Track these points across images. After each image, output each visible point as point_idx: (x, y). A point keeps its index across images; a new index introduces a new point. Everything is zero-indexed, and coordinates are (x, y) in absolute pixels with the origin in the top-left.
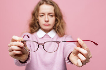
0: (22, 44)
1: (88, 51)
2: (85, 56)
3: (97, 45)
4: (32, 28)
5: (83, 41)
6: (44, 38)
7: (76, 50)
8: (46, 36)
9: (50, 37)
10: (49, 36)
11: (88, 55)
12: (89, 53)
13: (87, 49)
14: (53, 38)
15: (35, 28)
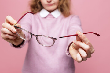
0: (15, 30)
1: (90, 46)
2: (86, 51)
3: (98, 35)
4: (33, 9)
5: (84, 34)
6: (47, 18)
7: (76, 44)
8: (49, 16)
9: (54, 17)
10: (52, 16)
11: (90, 50)
12: (91, 48)
13: (88, 43)
14: (57, 18)
15: (36, 9)
